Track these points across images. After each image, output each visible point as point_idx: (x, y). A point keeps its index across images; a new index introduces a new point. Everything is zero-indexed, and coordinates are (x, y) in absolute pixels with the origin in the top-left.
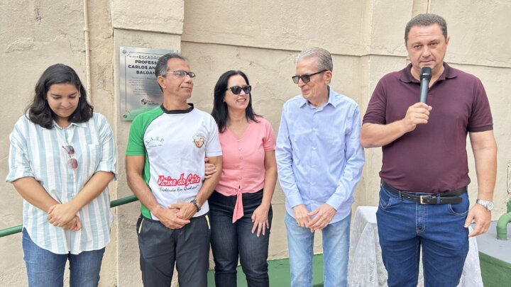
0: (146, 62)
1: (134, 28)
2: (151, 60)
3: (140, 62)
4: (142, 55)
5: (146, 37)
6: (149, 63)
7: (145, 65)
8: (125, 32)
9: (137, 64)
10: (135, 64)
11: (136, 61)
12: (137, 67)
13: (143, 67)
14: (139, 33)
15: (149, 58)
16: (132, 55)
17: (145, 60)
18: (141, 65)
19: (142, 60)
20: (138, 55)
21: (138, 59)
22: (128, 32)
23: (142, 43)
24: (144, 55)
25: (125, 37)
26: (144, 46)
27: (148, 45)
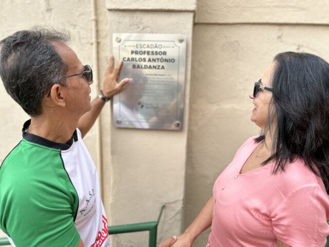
0: (144, 53)
2: (151, 50)
4: (139, 43)
5: (147, 19)
6: (148, 53)
7: (143, 56)
8: (120, 14)
9: (134, 56)
10: (131, 56)
11: (132, 52)
12: (133, 59)
13: (140, 60)
14: (138, 15)
15: (148, 46)
16: (127, 44)
17: (143, 50)
18: (138, 57)
19: (139, 50)
20: (134, 43)
21: (134, 49)
22: (124, 14)
23: (141, 27)
24: (142, 43)
25: (121, 21)
26: (143, 30)
27: (149, 29)
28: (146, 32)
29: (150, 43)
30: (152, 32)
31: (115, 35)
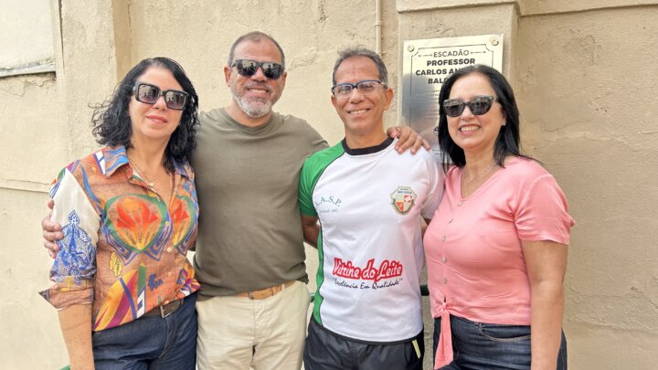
0: (445, 62)
1: (428, 7)
2: (453, 58)
3: (434, 63)
4: (438, 50)
5: (449, 19)
7: (442, 67)
9: (431, 67)
10: (426, 68)
11: (429, 63)
12: (429, 72)
13: (439, 72)
14: (438, 15)
15: (450, 54)
16: (421, 52)
17: (443, 59)
18: (435, 68)
19: (437, 59)
20: (432, 52)
21: (432, 59)
23: (442, 29)
24: (442, 50)
25: (414, 25)
26: (444, 34)
27: (451, 31)
28: (448, 36)
29: (452, 50)
30: (456, 35)
31: (407, 44)
